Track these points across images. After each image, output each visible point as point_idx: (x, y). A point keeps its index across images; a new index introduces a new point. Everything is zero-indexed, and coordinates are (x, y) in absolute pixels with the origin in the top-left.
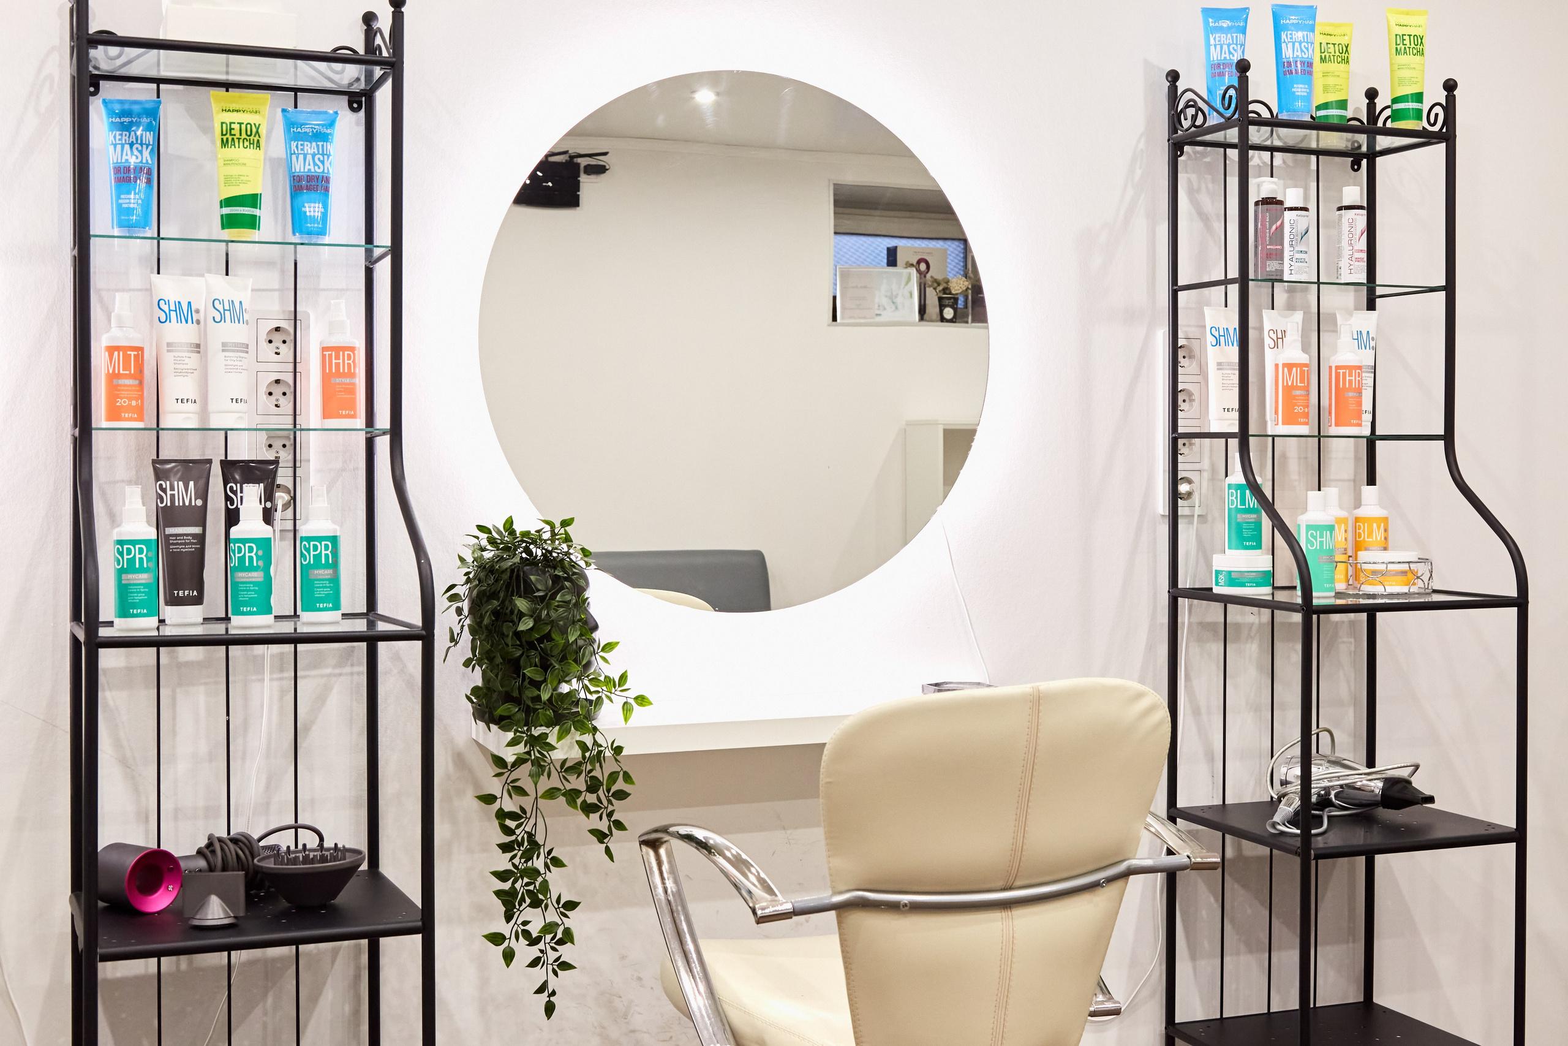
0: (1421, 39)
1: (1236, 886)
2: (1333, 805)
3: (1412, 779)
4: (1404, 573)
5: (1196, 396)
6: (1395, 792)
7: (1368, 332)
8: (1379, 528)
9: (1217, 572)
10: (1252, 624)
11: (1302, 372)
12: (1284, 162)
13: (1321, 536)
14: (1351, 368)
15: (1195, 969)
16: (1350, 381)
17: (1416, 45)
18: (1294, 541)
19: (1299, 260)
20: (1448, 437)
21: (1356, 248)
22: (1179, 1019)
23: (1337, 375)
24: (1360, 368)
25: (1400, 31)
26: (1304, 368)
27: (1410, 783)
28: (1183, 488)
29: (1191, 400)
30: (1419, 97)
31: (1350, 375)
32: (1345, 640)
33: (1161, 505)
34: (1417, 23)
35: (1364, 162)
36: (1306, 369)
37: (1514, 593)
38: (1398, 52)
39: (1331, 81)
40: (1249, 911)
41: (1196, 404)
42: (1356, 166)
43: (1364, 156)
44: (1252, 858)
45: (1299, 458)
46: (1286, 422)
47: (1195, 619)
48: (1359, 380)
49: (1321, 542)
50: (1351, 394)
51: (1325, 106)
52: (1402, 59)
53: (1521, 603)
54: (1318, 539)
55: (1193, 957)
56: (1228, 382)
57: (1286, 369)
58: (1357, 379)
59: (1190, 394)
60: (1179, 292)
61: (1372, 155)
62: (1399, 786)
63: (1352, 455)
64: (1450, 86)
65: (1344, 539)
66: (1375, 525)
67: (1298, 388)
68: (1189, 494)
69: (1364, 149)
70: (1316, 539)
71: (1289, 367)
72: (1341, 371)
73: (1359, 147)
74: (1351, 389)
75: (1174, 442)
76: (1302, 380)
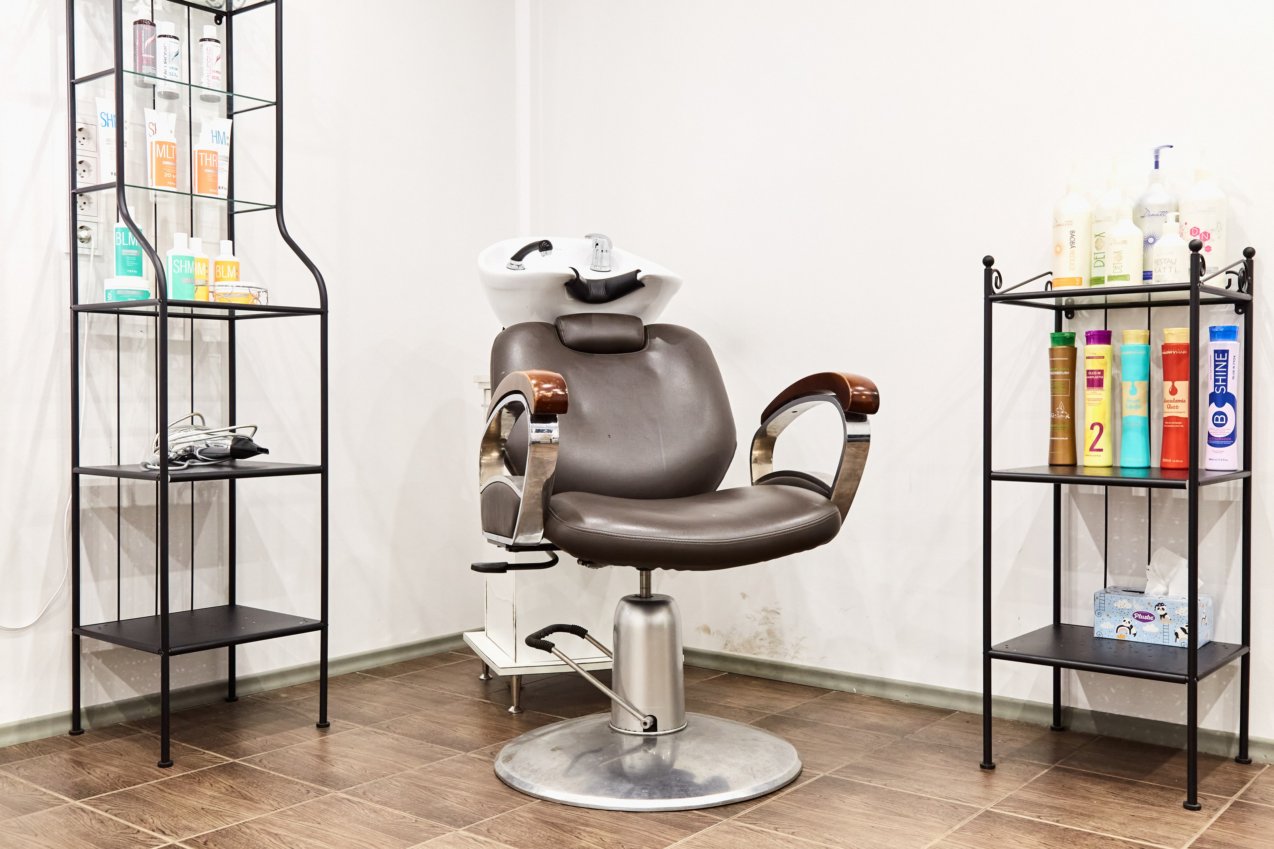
1: (131, 527)
2: (195, 457)
3: (253, 438)
4: (246, 295)
5: (93, 167)
6: (239, 446)
7: (224, 133)
8: (232, 269)
9: (107, 291)
10: (142, 339)
11: (170, 149)
13: (183, 264)
14: (208, 152)
15: (98, 588)
16: (208, 161)
18: (157, 258)
19: (171, 74)
20: (279, 206)
21: (212, 69)
22: (83, 622)
23: (199, 156)
24: (216, 153)
26: (171, 146)
27: (250, 440)
28: (82, 234)
29: (90, 171)
31: (208, 157)
32: (214, 355)
33: (66, 247)
35: (224, 19)
36: (173, 147)
37: (316, 305)
40: (141, 545)
41: (92, 173)
42: (218, 20)
43: (223, 13)
44: (144, 506)
45: (178, 223)
46: (160, 183)
48: (215, 162)
49: (183, 268)
50: (208, 171)
53: (323, 312)
54: (181, 266)
55: (96, 578)
57: (158, 145)
58: (214, 160)
59: (88, 166)
60: (76, 85)
61: (230, 14)
62: (243, 443)
63: (218, 226)
65: (205, 274)
66: (229, 267)
67: (166, 160)
68: (89, 239)
69: (224, 7)
70: (179, 265)
71: (160, 144)
72: (202, 154)
73: (221, 7)
74: (209, 167)
75: (74, 196)
76: (170, 155)
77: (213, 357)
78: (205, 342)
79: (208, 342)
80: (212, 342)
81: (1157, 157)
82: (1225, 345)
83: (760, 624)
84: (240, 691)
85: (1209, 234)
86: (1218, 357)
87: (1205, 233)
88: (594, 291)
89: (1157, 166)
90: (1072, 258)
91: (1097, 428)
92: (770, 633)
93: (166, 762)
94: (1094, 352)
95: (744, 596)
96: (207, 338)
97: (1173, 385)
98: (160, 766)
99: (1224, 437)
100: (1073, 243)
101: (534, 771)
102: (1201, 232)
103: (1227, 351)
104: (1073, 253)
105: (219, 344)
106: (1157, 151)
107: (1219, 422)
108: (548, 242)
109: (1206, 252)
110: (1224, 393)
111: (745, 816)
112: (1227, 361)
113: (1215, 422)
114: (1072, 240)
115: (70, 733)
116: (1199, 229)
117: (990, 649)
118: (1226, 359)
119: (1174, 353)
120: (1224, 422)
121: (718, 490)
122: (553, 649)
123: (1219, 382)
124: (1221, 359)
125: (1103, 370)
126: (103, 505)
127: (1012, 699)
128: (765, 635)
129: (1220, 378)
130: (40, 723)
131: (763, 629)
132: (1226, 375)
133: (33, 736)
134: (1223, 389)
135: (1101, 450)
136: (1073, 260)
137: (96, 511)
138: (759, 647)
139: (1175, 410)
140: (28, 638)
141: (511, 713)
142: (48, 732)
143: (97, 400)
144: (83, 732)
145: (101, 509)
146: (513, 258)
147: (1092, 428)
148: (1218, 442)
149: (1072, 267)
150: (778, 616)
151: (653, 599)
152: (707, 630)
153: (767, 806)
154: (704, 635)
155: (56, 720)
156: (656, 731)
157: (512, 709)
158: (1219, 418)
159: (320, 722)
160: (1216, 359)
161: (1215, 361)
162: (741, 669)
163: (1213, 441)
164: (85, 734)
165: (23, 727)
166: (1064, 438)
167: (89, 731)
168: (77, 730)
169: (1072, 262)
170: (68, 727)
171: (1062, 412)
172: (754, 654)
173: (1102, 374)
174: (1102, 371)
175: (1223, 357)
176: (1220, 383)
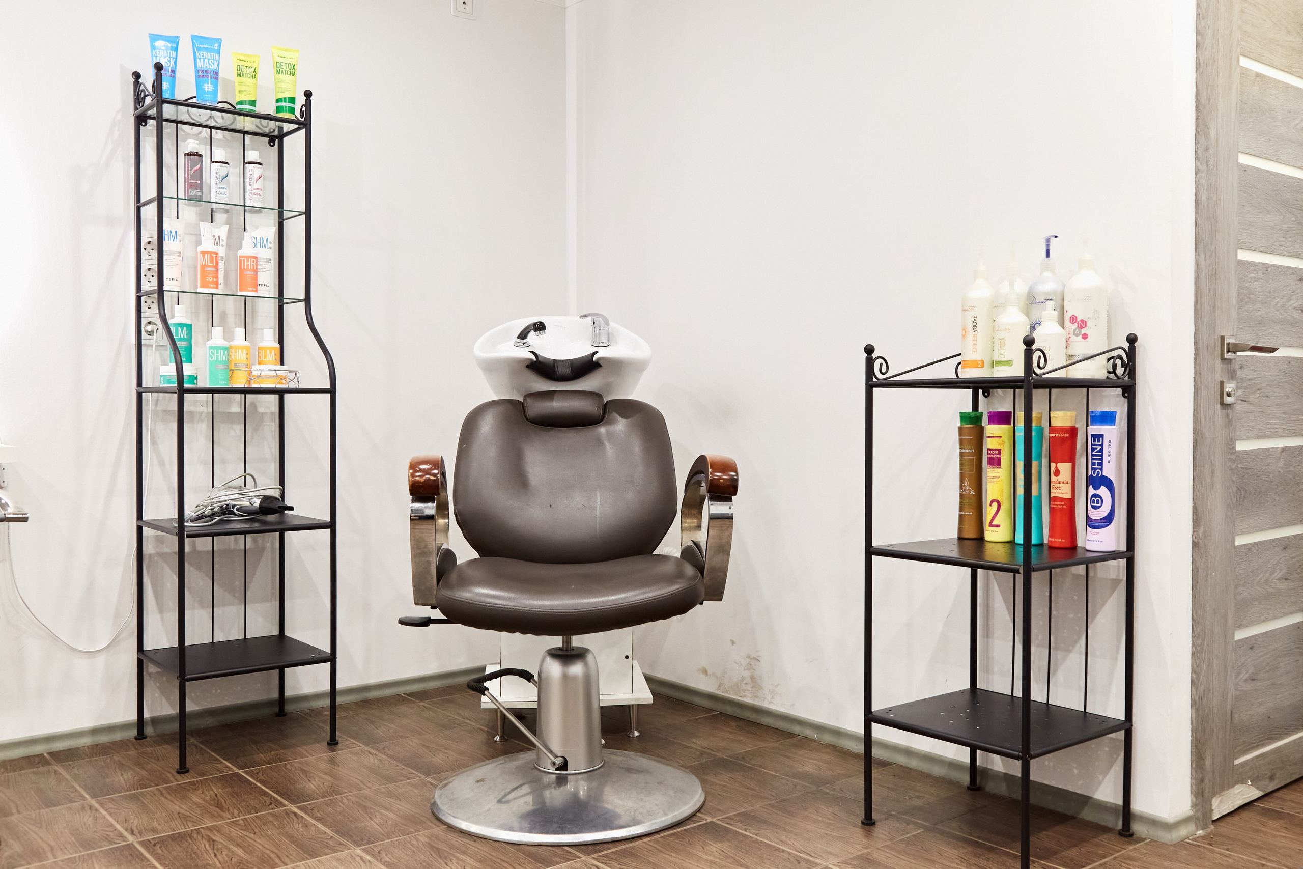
0: (294, 66)
1: (192, 569)
2: (234, 514)
4: (274, 376)
6: (267, 504)
7: (267, 239)
8: (271, 353)
9: (161, 376)
10: (202, 412)
11: (212, 257)
12: (224, 137)
13: (217, 353)
14: (248, 257)
15: (162, 619)
16: (248, 265)
17: (292, 70)
19: (220, 193)
20: (307, 300)
21: (254, 187)
22: (146, 648)
23: (240, 260)
24: (256, 258)
25: (280, 60)
26: (212, 255)
27: (280, 500)
28: (150, 328)
30: (292, 100)
31: (248, 261)
32: (268, 423)
34: (291, 57)
35: (277, 141)
36: (214, 255)
37: (328, 386)
38: (278, 72)
39: (243, 88)
40: (201, 583)
42: (271, 143)
43: (277, 137)
44: (203, 551)
46: (203, 286)
47: (159, 408)
48: (253, 265)
49: (217, 357)
50: (248, 273)
51: (240, 103)
52: (280, 76)
53: (332, 391)
54: (215, 355)
55: (161, 610)
56: (170, 262)
57: (201, 255)
58: (252, 264)
60: (141, 208)
61: (282, 136)
62: (269, 501)
64: (308, 94)
65: (245, 359)
66: (268, 352)
67: (208, 266)
68: (152, 332)
69: (276, 133)
70: (214, 354)
71: (203, 253)
72: (242, 259)
73: (274, 131)
74: (248, 270)
75: (139, 299)
76: (211, 262)
77: (267, 425)
78: (260, 413)
79: (262, 413)
80: (266, 413)
81: (1048, 246)
82: (1100, 429)
83: (745, 670)
84: (289, 708)
85: (1086, 322)
86: (1094, 441)
87: (1082, 321)
88: (561, 371)
89: (1048, 255)
90: (975, 342)
91: (995, 505)
92: (753, 678)
93: (183, 769)
94: (992, 432)
95: (733, 642)
96: (261, 410)
97: (1056, 467)
98: (178, 772)
99: (1101, 519)
100: (975, 327)
101: (452, 800)
102: (1078, 320)
103: (1102, 436)
104: (975, 337)
105: (272, 414)
106: (1048, 240)
107: (1095, 504)
108: (541, 323)
109: (1083, 340)
110: (1100, 476)
111: (605, 856)
112: (1102, 445)
113: (1092, 504)
114: (975, 324)
115: (136, 738)
116: (1076, 317)
117: (871, 712)
118: (1101, 443)
119: (1057, 435)
120: (1100, 505)
121: (654, 553)
122: (486, 692)
123: (1095, 466)
124: (1096, 443)
125: (1000, 450)
126: (167, 550)
127: (940, 756)
128: (748, 680)
129: (1096, 461)
130: (111, 729)
131: (747, 674)
132: (1102, 459)
133: (104, 739)
134: (1098, 472)
135: (998, 526)
136: (975, 344)
137: (161, 555)
138: (744, 691)
139: (1059, 491)
140: (101, 660)
141: (496, 741)
142: (118, 736)
143: (162, 464)
144: (145, 738)
145: (166, 553)
146: (519, 337)
147: (991, 505)
148: (1094, 524)
149: (975, 350)
150: (757, 663)
151: (573, 653)
152: (705, 672)
153: (632, 848)
154: (702, 676)
155: (124, 727)
156: (567, 771)
157: (497, 738)
158: (1096, 500)
159: (331, 740)
160: (1093, 443)
161: (1092, 445)
162: (729, 710)
163: (1091, 523)
164: (148, 739)
165: (95, 731)
166: (968, 513)
167: (151, 737)
168: (141, 735)
169: (974, 346)
170: (134, 732)
171: (967, 488)
172: (741, 697)
173: (1000, 453)
174: (999, 451)
175: (1099, 441)
176: (1096, 467)
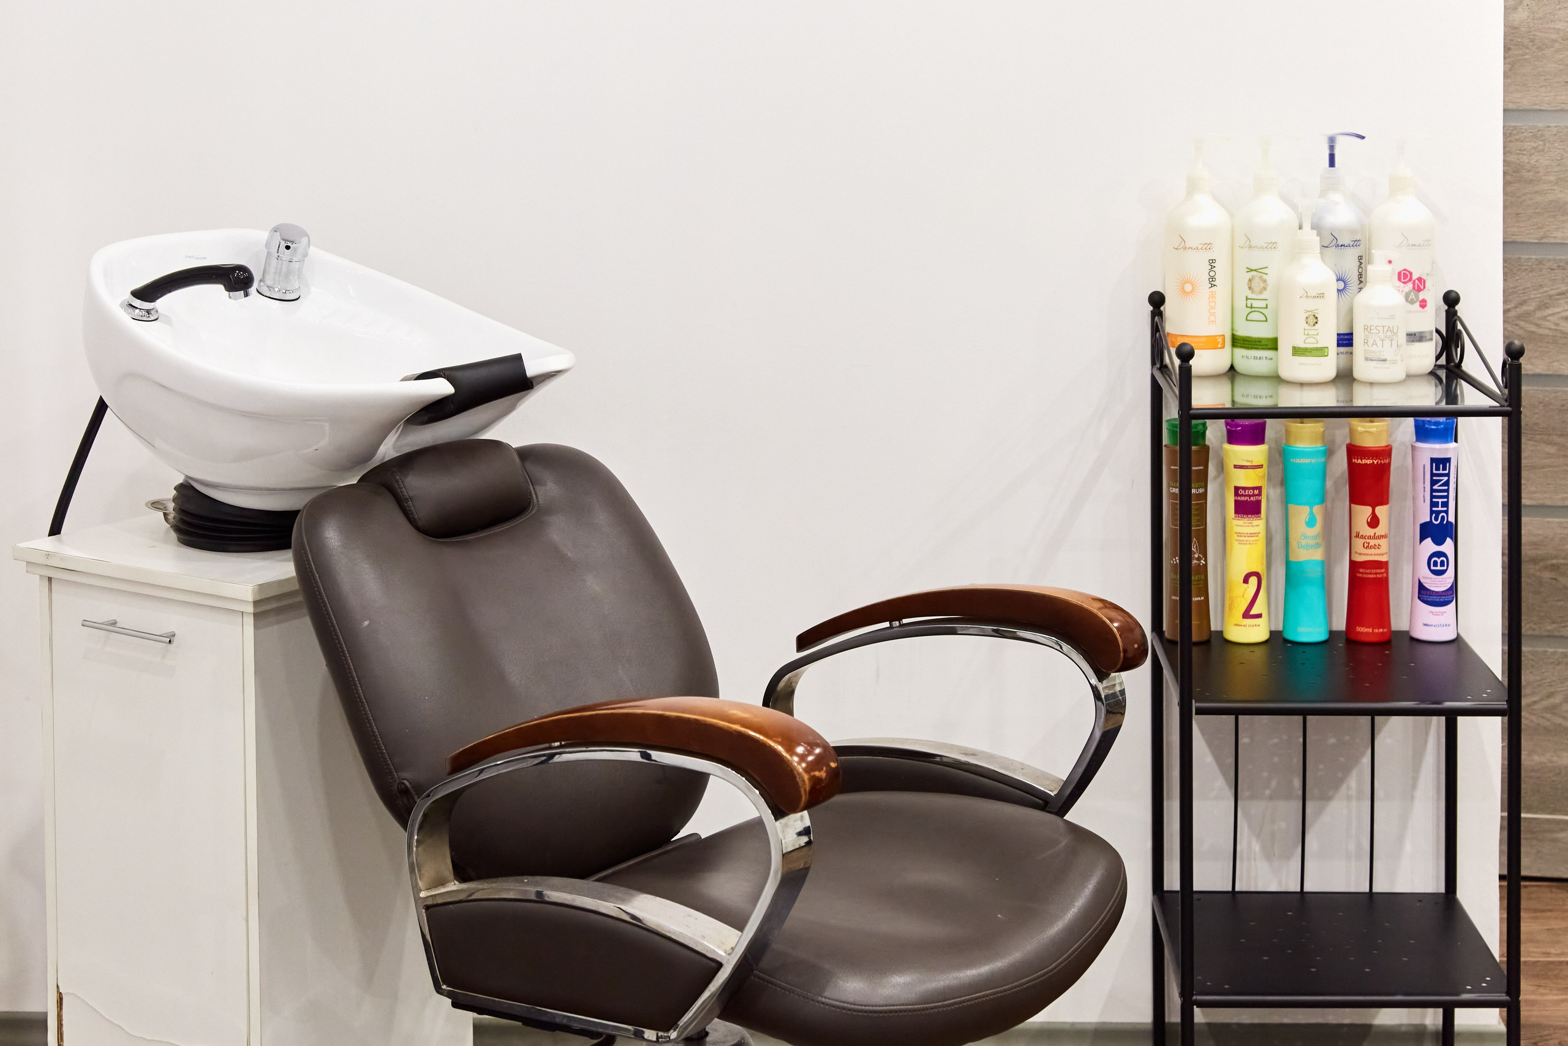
81: (1332, 148)
82: (1447, 450)
85: (1424, 281)
86: (1438, 469)
87: (1420, 279)
89: (1332, 163)
90: (1212, 304)
91: (1253, 580)
94: (1250, 459)
97: (1374, 514)
99: (1445, 591)
100: (1212, 279)
102: (1414, 278)
103: (1448, 460)
104: (1213, 296)
106: (1331, 141)
107: (1439, 568)
108: (244, 269)
109: (1421, 309)
110: (1445, 523)
112: (1448, 475)
113: (1432, 568)
114: (1212, 274)
116: (1411, 274)
118: (1447, 472)
119: (1375, 462)
120: (1445, 568)
123: (1438, 507)
124: (1441, 472)
125: (1261, 487)
129: (1440, 500)
132: (1447, 497)
134: (1443, 517)
135: (1259, 616)
136: (1213, 308)
139: (1377, 551)
147: (1246, 580)
148: (1437, 599)
149: (1212, 318)
158: (1439, 561)
160: (1434, 472)
161: (1432, 475)
166: (1199, 599)
169: (1212, 311)
171: (1196, 556)
173: (1260, 494)
174: (1259, 488)
175: (1444, 469)
176: (1440, 509)
